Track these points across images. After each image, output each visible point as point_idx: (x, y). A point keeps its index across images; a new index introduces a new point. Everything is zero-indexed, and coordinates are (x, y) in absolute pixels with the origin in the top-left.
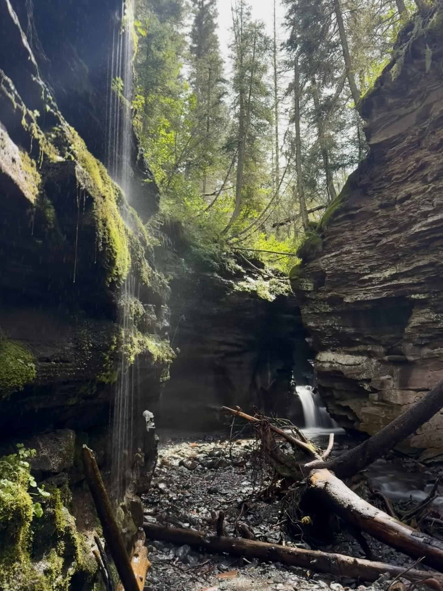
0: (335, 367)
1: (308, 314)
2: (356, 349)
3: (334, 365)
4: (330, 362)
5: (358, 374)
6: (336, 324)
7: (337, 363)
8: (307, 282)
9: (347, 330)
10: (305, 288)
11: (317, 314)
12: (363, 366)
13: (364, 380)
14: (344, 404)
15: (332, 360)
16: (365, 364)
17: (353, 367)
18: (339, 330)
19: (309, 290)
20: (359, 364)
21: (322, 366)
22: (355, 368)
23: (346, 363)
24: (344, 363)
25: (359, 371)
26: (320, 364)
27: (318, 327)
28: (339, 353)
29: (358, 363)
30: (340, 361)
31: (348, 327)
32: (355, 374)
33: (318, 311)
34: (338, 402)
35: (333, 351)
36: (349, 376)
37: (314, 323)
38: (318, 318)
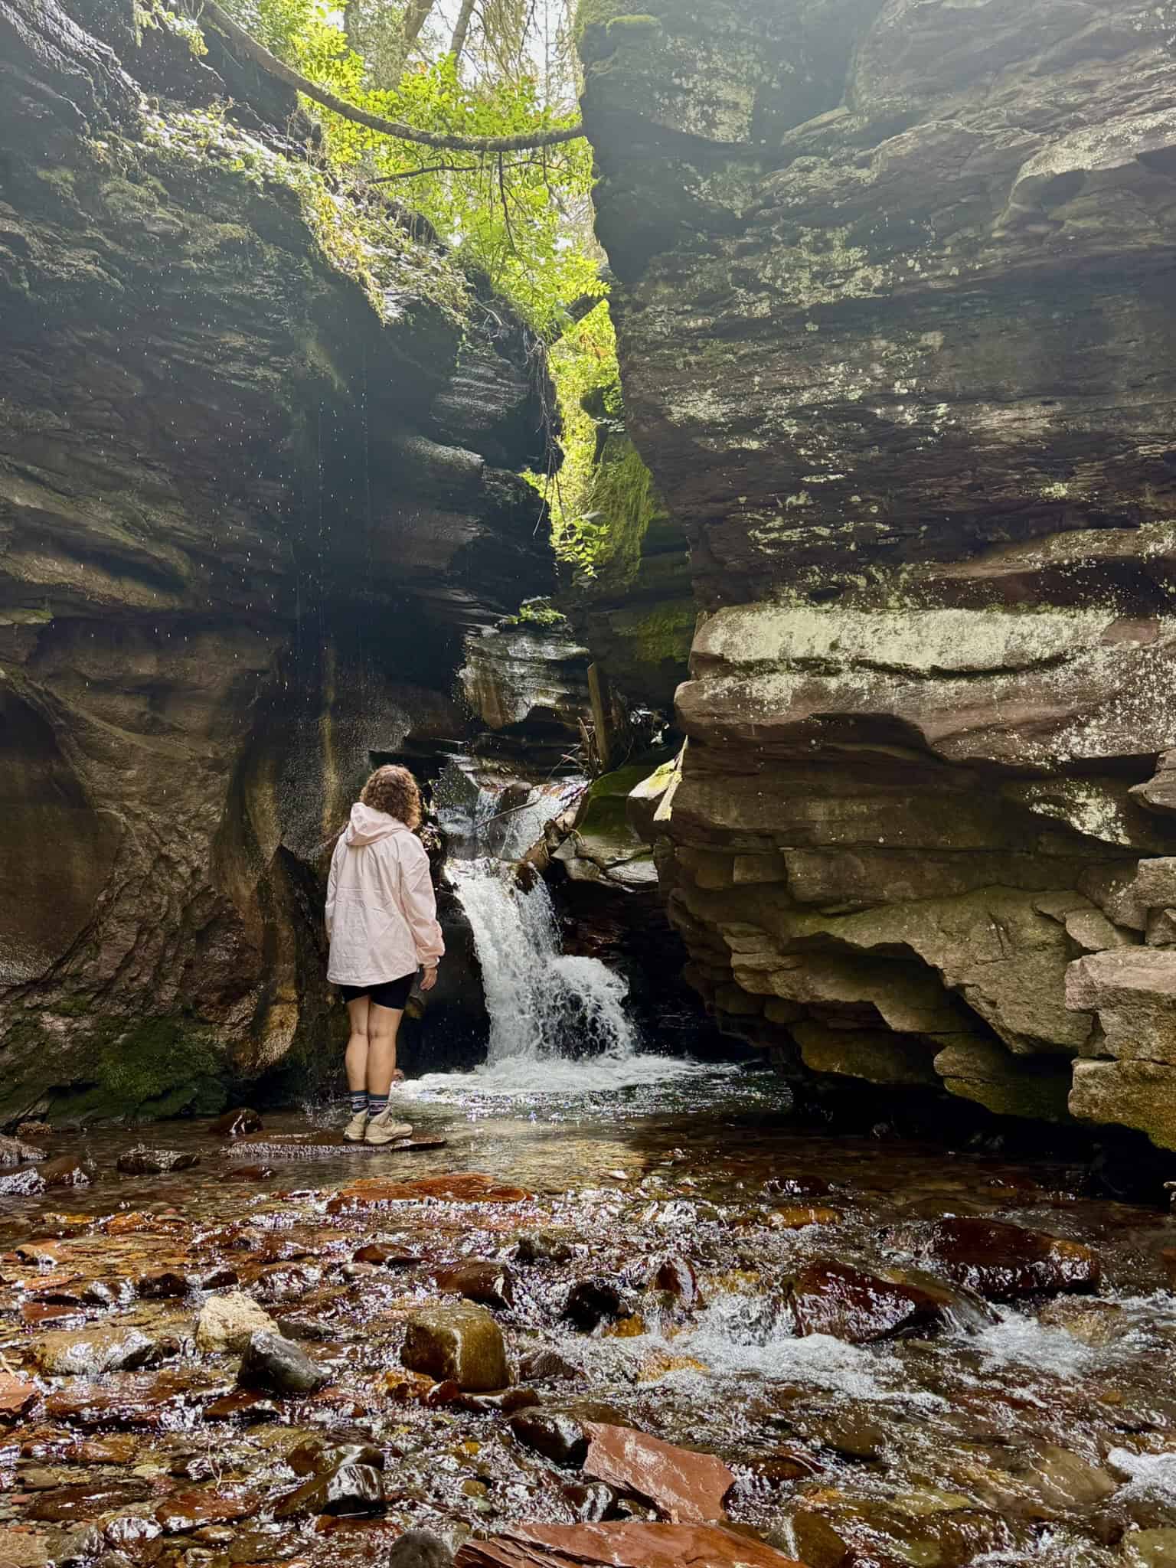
0: (844, 692)
1: (683, 335)
2: (1033, 560)
3: (833, 683)
4: (809, 664)
5: (1045, 729)
6: (899, 388)
7: (860, 664)
8: (712, 74)
9: (993, 419)
10: (692, 123)
11: (749, 328)
12: (1082, 672)
13: (1085, 771)
14: (865, 935)
15: (821, 650)
16: (1101, 657)
17: (1001, 682)
18: (922, 428)
19: (720, 134)
20: (1056, 661)
21: (738, 697)
22: (1006, 696)
23: (946, 663)
24: (921, 662)
25: (1054, 711)
26: (729, 682)
27: (743, 426)
28: (874, 601)
29: (1047, 653)
30: (890, 655)
31: (998, 398)
32: (1016, 727)
33: (763, 309)
34: (807, 927)
35: (818, 596)
36: (968, 748)
37: (722, 396)
38: (752, 358)
